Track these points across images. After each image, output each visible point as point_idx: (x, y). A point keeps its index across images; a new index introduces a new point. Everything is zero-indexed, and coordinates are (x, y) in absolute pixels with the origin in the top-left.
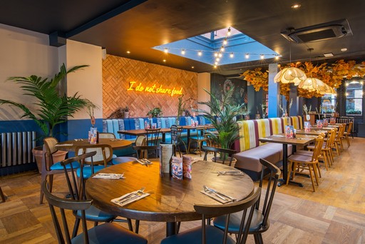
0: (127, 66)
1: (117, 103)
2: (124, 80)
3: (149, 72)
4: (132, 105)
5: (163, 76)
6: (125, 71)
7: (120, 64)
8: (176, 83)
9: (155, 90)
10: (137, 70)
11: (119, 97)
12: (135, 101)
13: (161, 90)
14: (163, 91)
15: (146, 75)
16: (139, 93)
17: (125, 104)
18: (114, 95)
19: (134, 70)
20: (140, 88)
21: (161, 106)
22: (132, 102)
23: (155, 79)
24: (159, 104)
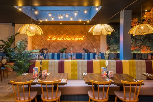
0: (48, 29)
1: (43, 46)
2: (46, 35)
3: (60, 30)
4: (50, 47)
5: (69, 31)
6: (47, 31)
7: (44, 29)
8: (80, 34)
9: (63, 39)
10: (53, 30)
11: (44, 43)
12: (52, 45)
13: (67, 39)
14: (69, 39)
15: (59, 32)
16: (54, 41)
17: (47, 46)
18: (41, 42)
19: (51, 30)
20: (54, 38)
21: (68, 47)
22: (50, 45)
23: (64, 33)
24: (67, 46)
